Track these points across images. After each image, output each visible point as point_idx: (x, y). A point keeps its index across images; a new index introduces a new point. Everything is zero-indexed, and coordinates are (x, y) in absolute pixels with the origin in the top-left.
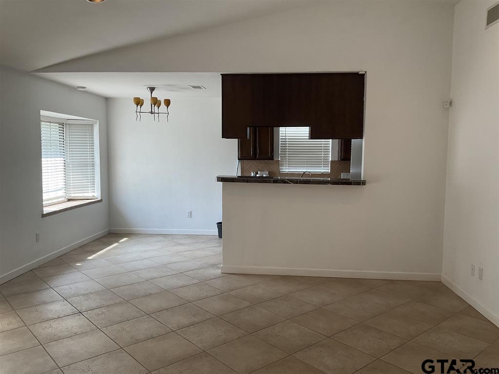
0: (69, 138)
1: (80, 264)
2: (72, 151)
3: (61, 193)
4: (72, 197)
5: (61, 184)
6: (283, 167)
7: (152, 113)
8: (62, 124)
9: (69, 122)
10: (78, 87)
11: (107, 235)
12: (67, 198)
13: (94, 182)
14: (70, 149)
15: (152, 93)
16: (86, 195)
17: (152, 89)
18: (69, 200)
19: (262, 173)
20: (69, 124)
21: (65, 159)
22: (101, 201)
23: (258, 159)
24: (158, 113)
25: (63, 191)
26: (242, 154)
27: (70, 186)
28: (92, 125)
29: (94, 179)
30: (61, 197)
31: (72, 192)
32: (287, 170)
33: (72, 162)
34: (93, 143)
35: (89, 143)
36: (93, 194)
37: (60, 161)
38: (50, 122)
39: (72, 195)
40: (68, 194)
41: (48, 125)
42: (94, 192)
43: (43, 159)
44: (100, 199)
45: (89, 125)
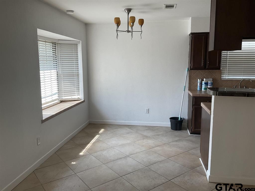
0: (60, 54)
1: (74, 163)
2: (63, 65)
3: (56, 97)
5: (55, 90)
6: (224, 75)
7: (128, 31)
8: (55, 44)
9: (60, 42)
10: (67, 11)
11: (88, 125)
12: (60, 100)
13: (79, 87)
14: (61, 63)
15: (128, 14)
16: (73, 97)
17: (129, 10)
18: (62, 102)
19: (208, 80)
20: (60, 44)
21: (57, 71)
23: (207, 69)
25: (57, 95)
26: (194, 65)
27: (62, 91)
28: (77, 45)
29: (79, 86)
30: (55, 100)
31: (63, 96)
32: (227, 77)
33: (63, 73)
34: (78, 58)
35: (75, 59)
36: (78, 96)
37: (54, 73)
38: (45, 42)
39: (63, 98)
40: (60, 97)
41: (44, 44)
42: (79, 95)
43: (41, 72)
44: (83, 100)
45: (74, 44)
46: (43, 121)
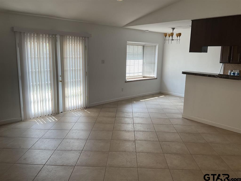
2: (146, 57)
3: (141, 74)
4: (145, 76)
5: (141, 70)
7: (172, 40)
8: (143, 46)
10: (146, 30)
11: (159, 93)
13: (154, 70)
15: (173, 31)
17: (173, 29)
18: (144, 77)
19: (235, 71)
20: (146, 46)
22: (157, 78)
24: (177, 40)
27: (145, 71)
30: (141, 76)
33: (146, 62)
37: (141, 61)
39: (145, 75)
40: (144, 74)
41: (133, 47)
42: (154, 75)
44: (156, 78)
45: (154, 46)
46: (126, 82)
